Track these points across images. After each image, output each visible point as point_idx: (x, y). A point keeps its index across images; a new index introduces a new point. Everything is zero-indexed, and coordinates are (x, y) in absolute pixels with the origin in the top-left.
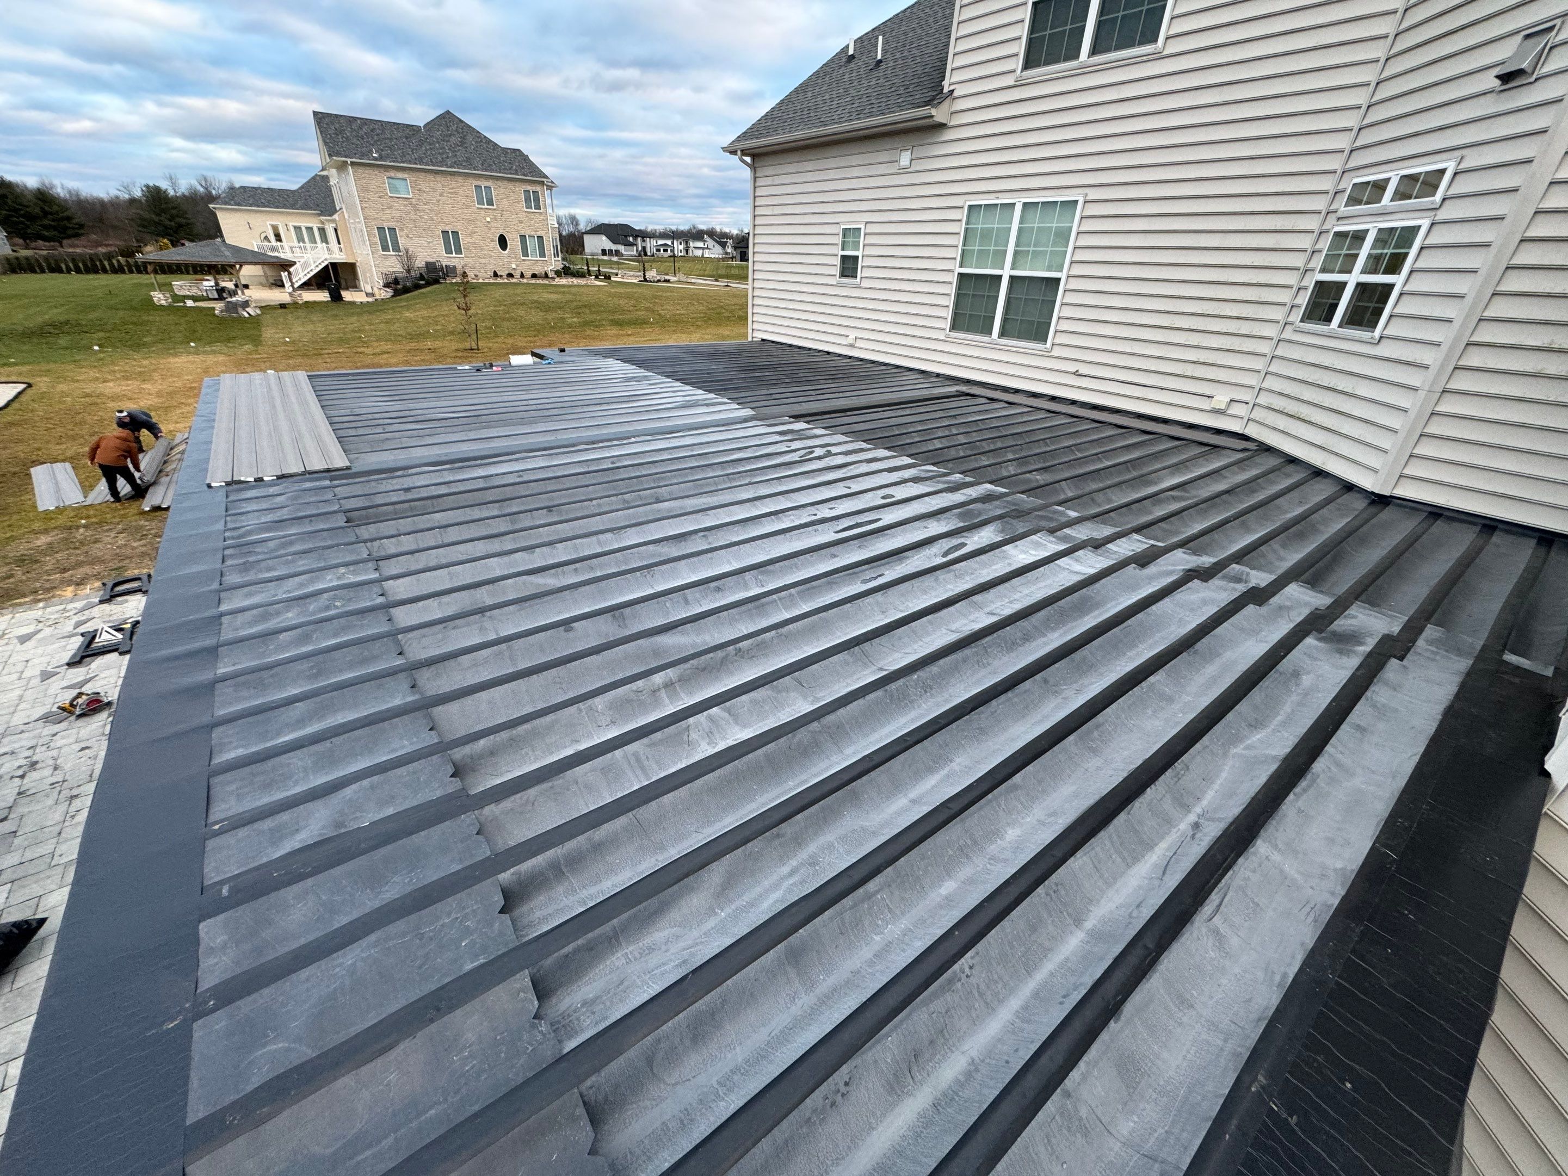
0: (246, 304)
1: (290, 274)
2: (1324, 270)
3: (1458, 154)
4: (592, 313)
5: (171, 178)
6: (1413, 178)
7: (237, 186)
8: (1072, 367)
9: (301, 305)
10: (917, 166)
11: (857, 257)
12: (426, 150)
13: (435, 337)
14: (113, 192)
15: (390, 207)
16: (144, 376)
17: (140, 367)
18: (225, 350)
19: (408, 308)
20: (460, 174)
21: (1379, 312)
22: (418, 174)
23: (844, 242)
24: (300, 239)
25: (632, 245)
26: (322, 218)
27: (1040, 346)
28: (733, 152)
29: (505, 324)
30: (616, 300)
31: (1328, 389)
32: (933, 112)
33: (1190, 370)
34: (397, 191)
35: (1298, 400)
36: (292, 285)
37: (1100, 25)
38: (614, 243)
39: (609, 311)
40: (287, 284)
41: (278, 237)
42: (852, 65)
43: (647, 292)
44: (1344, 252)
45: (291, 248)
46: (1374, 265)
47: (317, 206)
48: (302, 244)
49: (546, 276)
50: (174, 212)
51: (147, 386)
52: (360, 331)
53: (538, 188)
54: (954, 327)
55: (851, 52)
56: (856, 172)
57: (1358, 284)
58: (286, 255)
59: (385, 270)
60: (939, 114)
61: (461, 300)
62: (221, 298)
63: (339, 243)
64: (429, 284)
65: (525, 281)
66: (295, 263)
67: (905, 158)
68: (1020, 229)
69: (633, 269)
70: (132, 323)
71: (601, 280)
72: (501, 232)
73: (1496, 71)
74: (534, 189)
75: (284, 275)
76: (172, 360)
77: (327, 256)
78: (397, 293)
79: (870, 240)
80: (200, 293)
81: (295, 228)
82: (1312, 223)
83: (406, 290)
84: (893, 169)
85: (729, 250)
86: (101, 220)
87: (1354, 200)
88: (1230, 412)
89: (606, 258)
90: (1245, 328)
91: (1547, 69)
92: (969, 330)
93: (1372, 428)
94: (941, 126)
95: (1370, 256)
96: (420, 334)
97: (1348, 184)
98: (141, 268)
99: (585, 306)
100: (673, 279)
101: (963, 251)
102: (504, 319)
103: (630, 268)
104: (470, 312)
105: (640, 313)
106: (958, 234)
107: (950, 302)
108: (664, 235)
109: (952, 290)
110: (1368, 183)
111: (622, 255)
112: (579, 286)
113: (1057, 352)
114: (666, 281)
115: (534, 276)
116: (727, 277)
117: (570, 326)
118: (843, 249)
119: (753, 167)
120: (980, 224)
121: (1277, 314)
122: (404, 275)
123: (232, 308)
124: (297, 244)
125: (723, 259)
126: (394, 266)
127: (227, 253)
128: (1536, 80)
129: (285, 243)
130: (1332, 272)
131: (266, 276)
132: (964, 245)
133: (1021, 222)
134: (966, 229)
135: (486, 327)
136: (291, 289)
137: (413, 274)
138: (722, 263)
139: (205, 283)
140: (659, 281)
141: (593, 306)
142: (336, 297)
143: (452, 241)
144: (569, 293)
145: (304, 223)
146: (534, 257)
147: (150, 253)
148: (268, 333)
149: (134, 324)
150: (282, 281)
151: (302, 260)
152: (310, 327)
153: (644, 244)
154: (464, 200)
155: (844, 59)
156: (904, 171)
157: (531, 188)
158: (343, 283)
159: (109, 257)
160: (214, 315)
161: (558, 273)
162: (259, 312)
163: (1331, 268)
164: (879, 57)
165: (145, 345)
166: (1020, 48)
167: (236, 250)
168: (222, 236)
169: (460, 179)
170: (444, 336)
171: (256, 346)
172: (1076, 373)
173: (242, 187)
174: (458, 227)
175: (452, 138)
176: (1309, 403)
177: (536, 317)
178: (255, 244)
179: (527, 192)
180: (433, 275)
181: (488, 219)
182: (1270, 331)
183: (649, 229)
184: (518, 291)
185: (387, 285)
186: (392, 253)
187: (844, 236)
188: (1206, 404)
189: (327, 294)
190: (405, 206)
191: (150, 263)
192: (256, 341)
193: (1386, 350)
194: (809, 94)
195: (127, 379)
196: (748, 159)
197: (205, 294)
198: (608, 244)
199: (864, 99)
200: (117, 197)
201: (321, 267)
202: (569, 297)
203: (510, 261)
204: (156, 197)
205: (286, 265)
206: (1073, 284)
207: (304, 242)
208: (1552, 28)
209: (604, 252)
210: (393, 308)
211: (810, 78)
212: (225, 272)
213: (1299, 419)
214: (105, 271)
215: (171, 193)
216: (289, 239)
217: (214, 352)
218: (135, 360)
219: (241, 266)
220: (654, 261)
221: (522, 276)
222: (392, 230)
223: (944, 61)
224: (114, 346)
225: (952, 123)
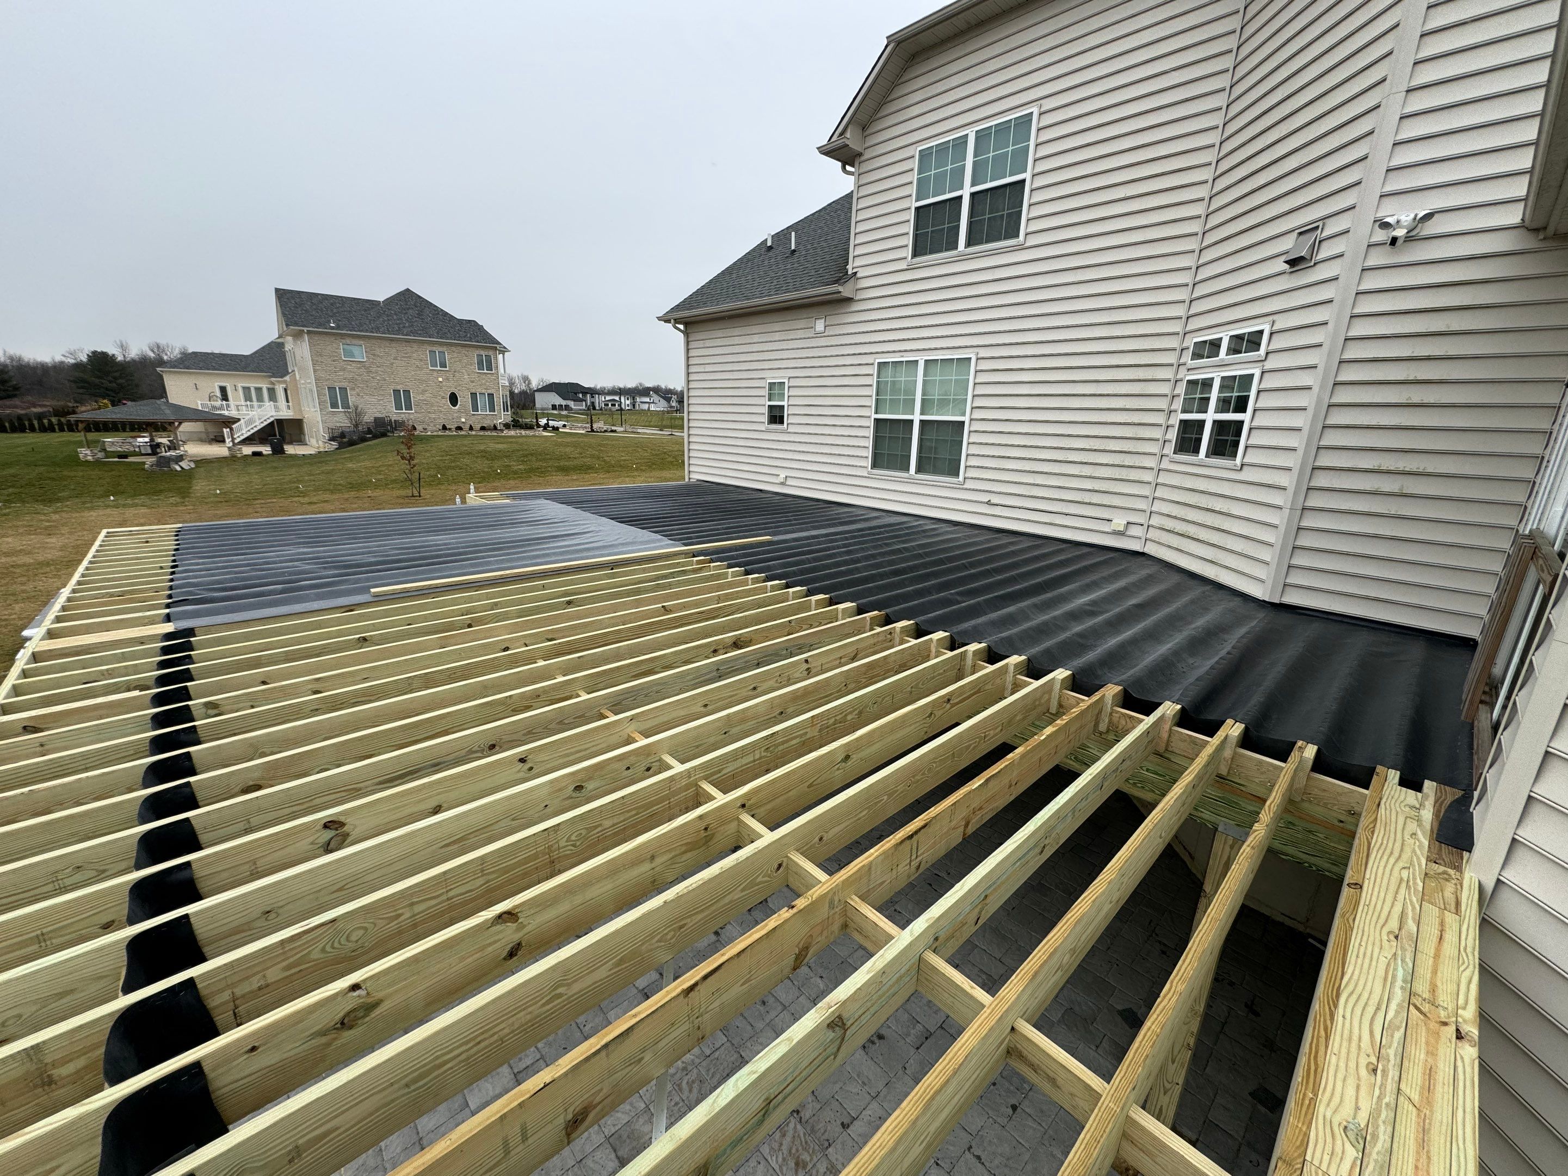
0: (180, 458)
1: (231, 429)
2: (1184, 411)
3: (1270, 318)
4: (537, 460)
5: (122, 346)
6: (1239, 338)
7: (190, 351)
8: (985, 498)
9: (239, 458)
10: (830, 331)
11: (783, 406)
12: (384, 321)
13: (376, 486)
14: (58, 358)
15: (344, 370)
16: (49, 531)
17: (48, 521)
18: (148, 502)
19: (351, 459)
20: (415, 341)
21: (1236, 444)
22: (374, 341)
23: (770, 395)
24: (248, 398)
25: (581, 400)
26: (273, 379)
27: (954, 480)
28: (668, 321)
29: (450, 472)
30: (562, 449)
31: (1208, 510)
32: (841, 289)
33: (1087, 497)
34: (353, 356)
35: (1184, 520)
36: (233, 439)
37: (971, 225)
38: (564, 399)
39: (556, 459)
40: (228, 440)
41: (225, 397)
42: (771, 254)
43: (593, 441)
44: (1198, 396)
45: (237, 406)
46: (1224, 405)
47: (268, 370)
48: (248, 403)
49: (495, 428)
50: (117, 374)
51: (53, 540)
52: (299, 481)
53: (491, 353)
54: (874, 466)
55: (769, 244)
56: (777, 336)
57: (1215, 422)
58: (233, 413)
59: (331, 425)
60: (846, 290)
61: (405, 451)
62: (154, 453)
63: (288, 401)
64: (375, 437)
65: (474, 433)
66: (239, 420)
67: (820, 325)
68: (925, 382)
69: (582, 421)
70: (50, 478)
71: (549, 432)
72: (453, 390)
73: (1284, 258)
74: (486, 353)
75: (226, 431)
76: (86, 514)
77: (274, 413)
78: (341, 446)
79: (794, 392)
80: (132, 449)
81: (244, 388)
82: (1168, 374)
83: (352, 443)
84: (810, 333)
85: (674, 404)
86: (40, 383)
87: (1197, 355)
88: (1128, 533)
89: (555, 412)
90: (1128, 460)
91: (1321, 256)
92: (889, 467)
93: (1250, 543)
94: (849, 300)
95: (1219, 399)
96: (362, 483)
97: (1191, 341)
98: (72, 427)
99: (532, 455)
100: (619, 429)
101: (877, 400)
102: (449, 468)
103: (578, 421)
104: (412, 462)
105: (585, 460)
106: (871, 386)
107: (870, 443)
108: (613, 392)
109: (870, 433)
110: (1205, 342)
111: (572, 409)
112: (526, 436)
113: (969, 484)
114: (612, 431)
115: (483, 428)
116: (672, 427)
117: (515, 473)
118: (770, 400)
119: (686, 333)
120: (888, 376)
121: (1154, 448)
122: (352, 429)
123: (166, 462)
124: (243, 403)
125: (668, 412)
126: (342, 421)
127: (167, 411)
128: (1315, 264)
129: (231, 402)
130: (1192, 412)
131: (207, 433)
132: (877, 394)
133: (925, 375)
134: (878, 382)
135: (430, 476)
136: (231, 444)
137: (360, 428)
138: (666, 415)
139: (140, 440)
140: (606, 431)
141: (540, 455)
142: (278, 450)
143: (403, 398)
144: (516, 443)
145: (252, 385)
146: (483, 412)
147: (87, 412)
148: (200, 486)
149: (53, 479)
150: (223, 437)
151: (247, 418)
152: (247, 478)
153: (593, 400)
154: (417, 363)
155: (764, 249)
156: (818, 335)
157: (483, 353)
158: (287, 437)
159: (40, 417)
160: (144, 469)
161: (507, 426)
162: (193, 465)
163: (1190, 409)
164: (793, 248)
165: (59, 500)
166: (910, 240)
167: (178, 408)
168: (167, 397)
169: (415, 346)
170: (387, 484)
171: (183, 498)
172: (989, 503)
173: (194, 353)
174: (410, 386)
175: (411, 311)
176: (1194, 523)
177: (481, 465)
178: (199, 402)
179: (480, 356)
180: (382, 430)
181: (440, 379)
182: (1150, 462)
183: (598, 387)
184: (466, 442)
185: (332, 439)
186: (341, 410)
187: (770, 389)
188: (1107, 528)
189: (269, 449)
190: (360, 368)
191: (82, 422)
192: (184, 493)
193: (1247, 475)
194: (734, 276)
195: (30, 534)
196: (681, 327)
197: (137, 450)
198: (558, 401)
199: (782, 279)
200: (62, 362)
201: (266, 423)
202: (516, 447)
203: (461, 415)
204: (100, 361)
205: (229, 422)
206: (977, 426)
207: (251, 401)
208: (1317, 228)
209: (554, 407)
210: (336, 460)
211: (735, 264)
212: (165, 429)
213: (1189, 537)
214: (33, 429)
215: (120, 358)
216: (237, 398)
217: (136, 505)
218: (44, 514)
219: (180, 423)
220: (602, 414)
221: (471, 428)
222: (343, 390)
223: (847, 251)
224: (23, 502)
225: (857, 298)
